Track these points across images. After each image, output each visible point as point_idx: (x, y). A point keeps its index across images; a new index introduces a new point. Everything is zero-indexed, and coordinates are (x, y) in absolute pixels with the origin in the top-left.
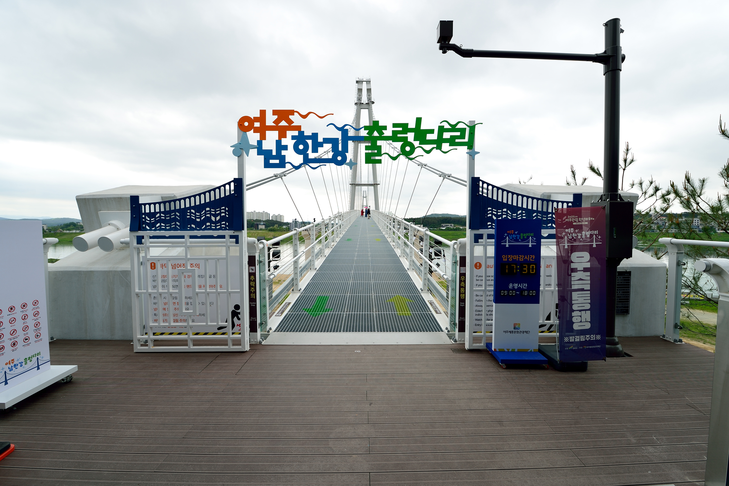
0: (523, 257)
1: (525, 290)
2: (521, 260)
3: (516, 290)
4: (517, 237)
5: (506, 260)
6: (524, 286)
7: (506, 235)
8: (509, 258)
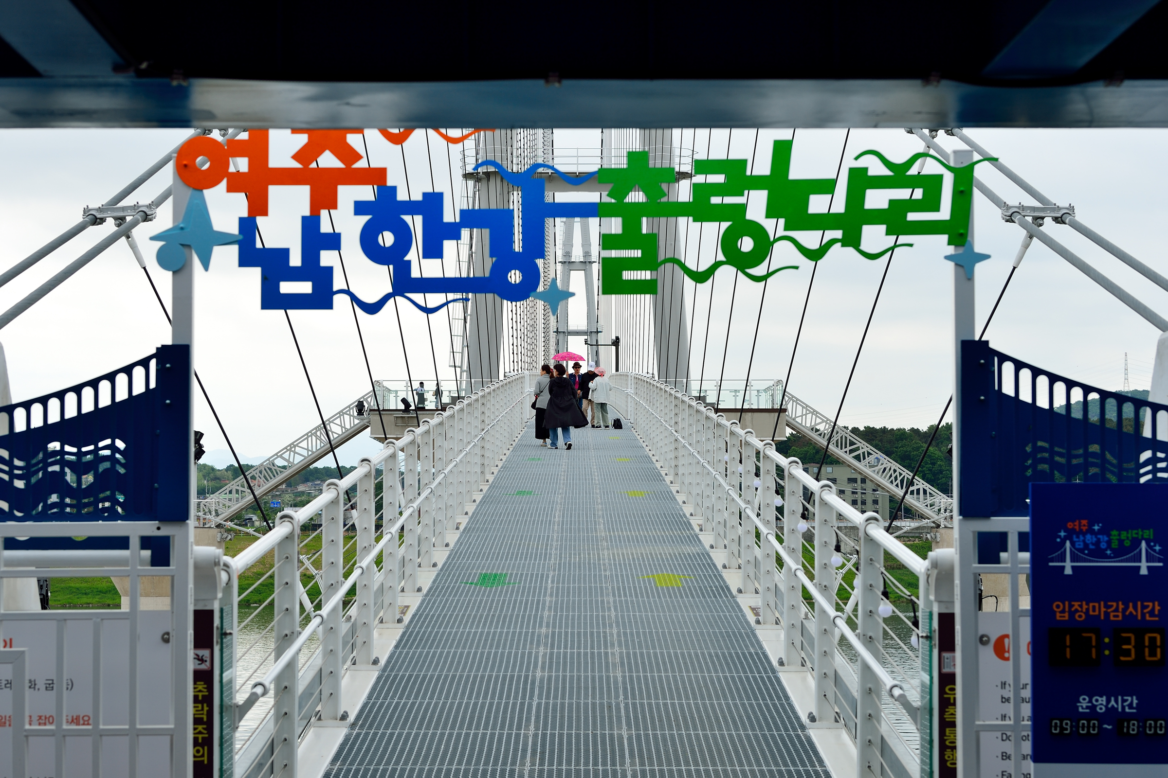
0: (1121, 606)
1: (1129, 717)
2: (1117, 616)
3: (1102, 718)
4: (1098, 542)
5: (1066, 616)
6: (1128, 703)
7: (1062, 534)
8: (1077, 611)
